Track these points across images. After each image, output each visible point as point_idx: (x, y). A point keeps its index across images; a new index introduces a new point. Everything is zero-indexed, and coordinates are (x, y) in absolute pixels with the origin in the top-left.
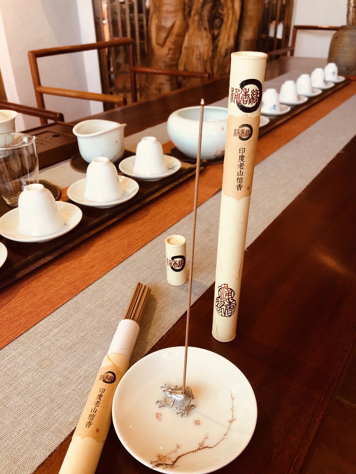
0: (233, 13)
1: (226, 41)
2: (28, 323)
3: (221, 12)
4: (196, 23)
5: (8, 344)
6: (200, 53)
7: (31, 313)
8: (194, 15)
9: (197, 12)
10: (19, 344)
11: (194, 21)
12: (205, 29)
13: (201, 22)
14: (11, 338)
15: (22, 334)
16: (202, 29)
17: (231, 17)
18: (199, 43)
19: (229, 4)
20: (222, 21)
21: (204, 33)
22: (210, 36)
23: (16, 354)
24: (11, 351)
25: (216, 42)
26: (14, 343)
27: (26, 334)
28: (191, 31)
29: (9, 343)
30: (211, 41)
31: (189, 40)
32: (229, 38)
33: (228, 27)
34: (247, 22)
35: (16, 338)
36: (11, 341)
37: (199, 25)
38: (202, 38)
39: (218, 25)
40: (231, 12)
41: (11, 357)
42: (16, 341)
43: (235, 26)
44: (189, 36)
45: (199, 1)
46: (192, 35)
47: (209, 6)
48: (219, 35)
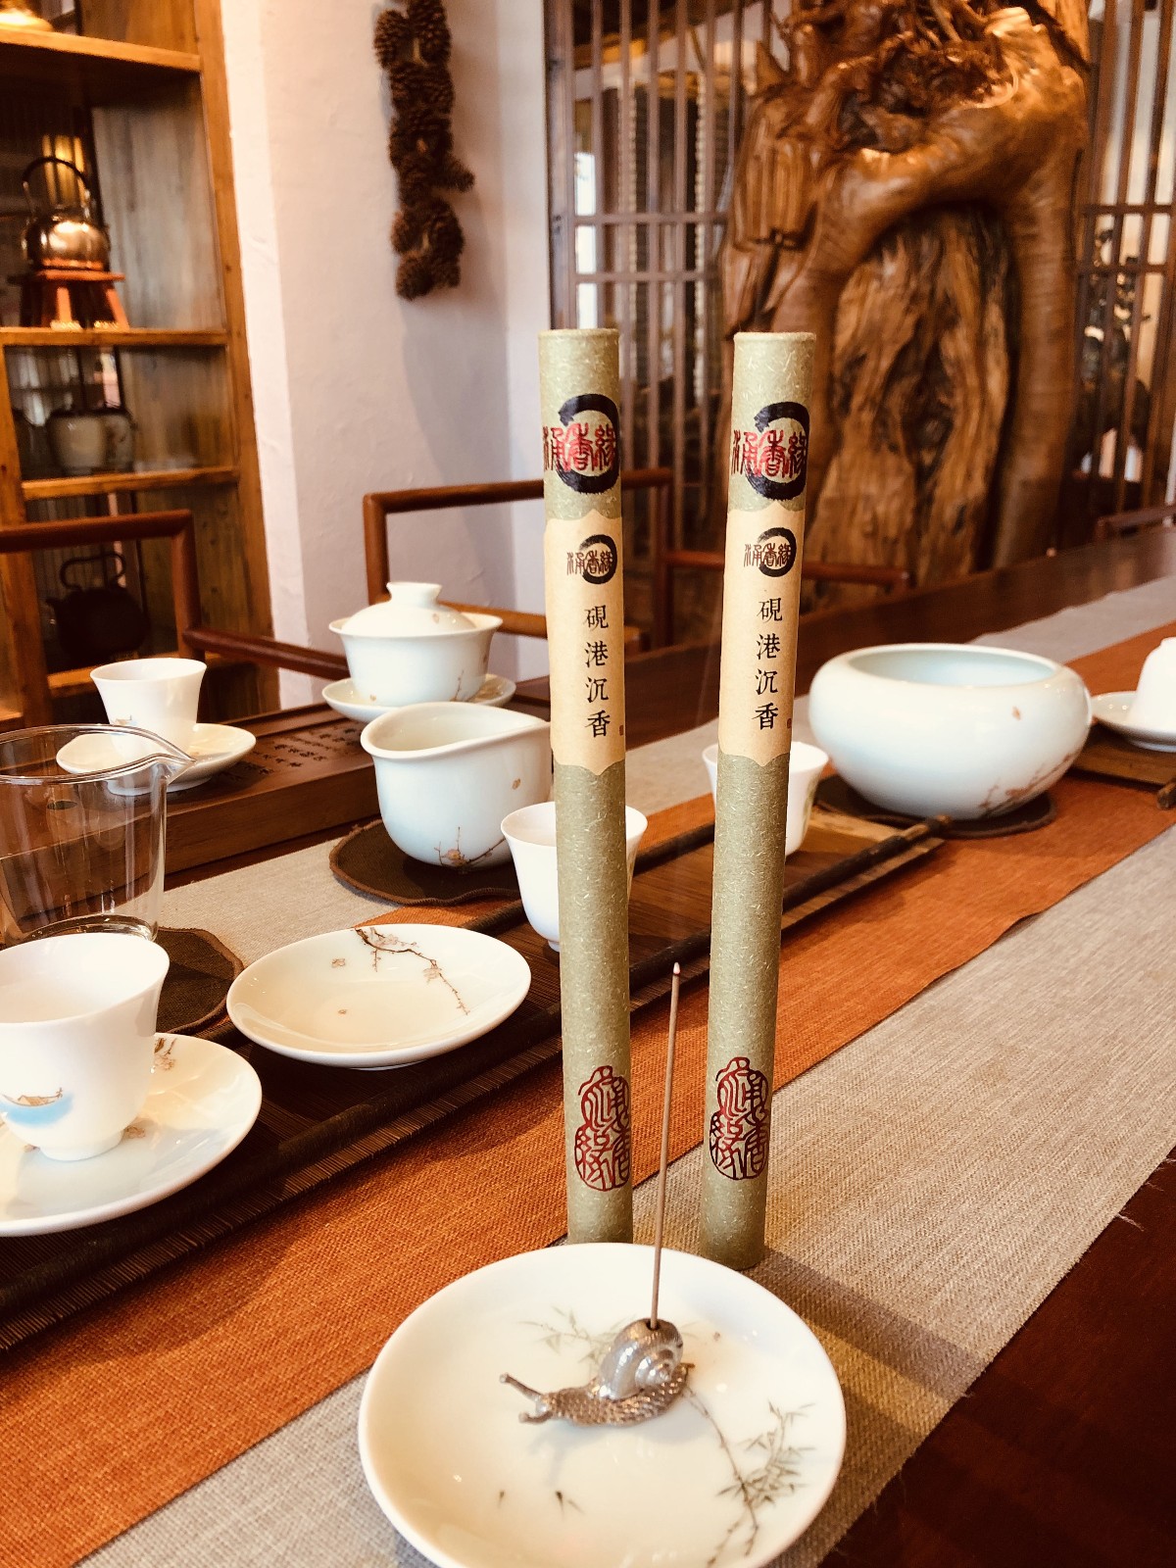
0: (985, 404)
1: (959, 482)
2: (305, 1382)
3: (944, 399)
4: (867, 431)
5: (219, 1469)
6: (875, 518)
7: (319, 1341)
8: (861, 409)
9: (869, 400)
10: (264, 1476)
11: (858, 425)
12: (894, 448)
13: (880, 430)
14: (233, 1441)
15: (278, 1430)
16: (884, 447)
17: (975, 415)
18: (873, 489)
19: (972, 380)
20: (948, 426)
21: (891, 460)
22: (908, 467)
23: (250, 1519)
24: (228, 1501)
25: (929, 485)
26: (242, 1468)
27: (291, 1429)
28: (847, 455)
29: (225, 1466)
30: (912, 482)
31: (840, 479)
32: (969, 476)
33: (968, 442)
35: (254, 1445)
36: (233, 1456)
37: (873, 437)
38: (883, 476)
39: (936, 438)
40: (975, 401)
41: (226, 1528)
42: (253, 1461)
43: (992, 441)
44: (840, 469)
45: (876, 369)
46: (852, 465)
47: (906, 384)
48: (937, 464)
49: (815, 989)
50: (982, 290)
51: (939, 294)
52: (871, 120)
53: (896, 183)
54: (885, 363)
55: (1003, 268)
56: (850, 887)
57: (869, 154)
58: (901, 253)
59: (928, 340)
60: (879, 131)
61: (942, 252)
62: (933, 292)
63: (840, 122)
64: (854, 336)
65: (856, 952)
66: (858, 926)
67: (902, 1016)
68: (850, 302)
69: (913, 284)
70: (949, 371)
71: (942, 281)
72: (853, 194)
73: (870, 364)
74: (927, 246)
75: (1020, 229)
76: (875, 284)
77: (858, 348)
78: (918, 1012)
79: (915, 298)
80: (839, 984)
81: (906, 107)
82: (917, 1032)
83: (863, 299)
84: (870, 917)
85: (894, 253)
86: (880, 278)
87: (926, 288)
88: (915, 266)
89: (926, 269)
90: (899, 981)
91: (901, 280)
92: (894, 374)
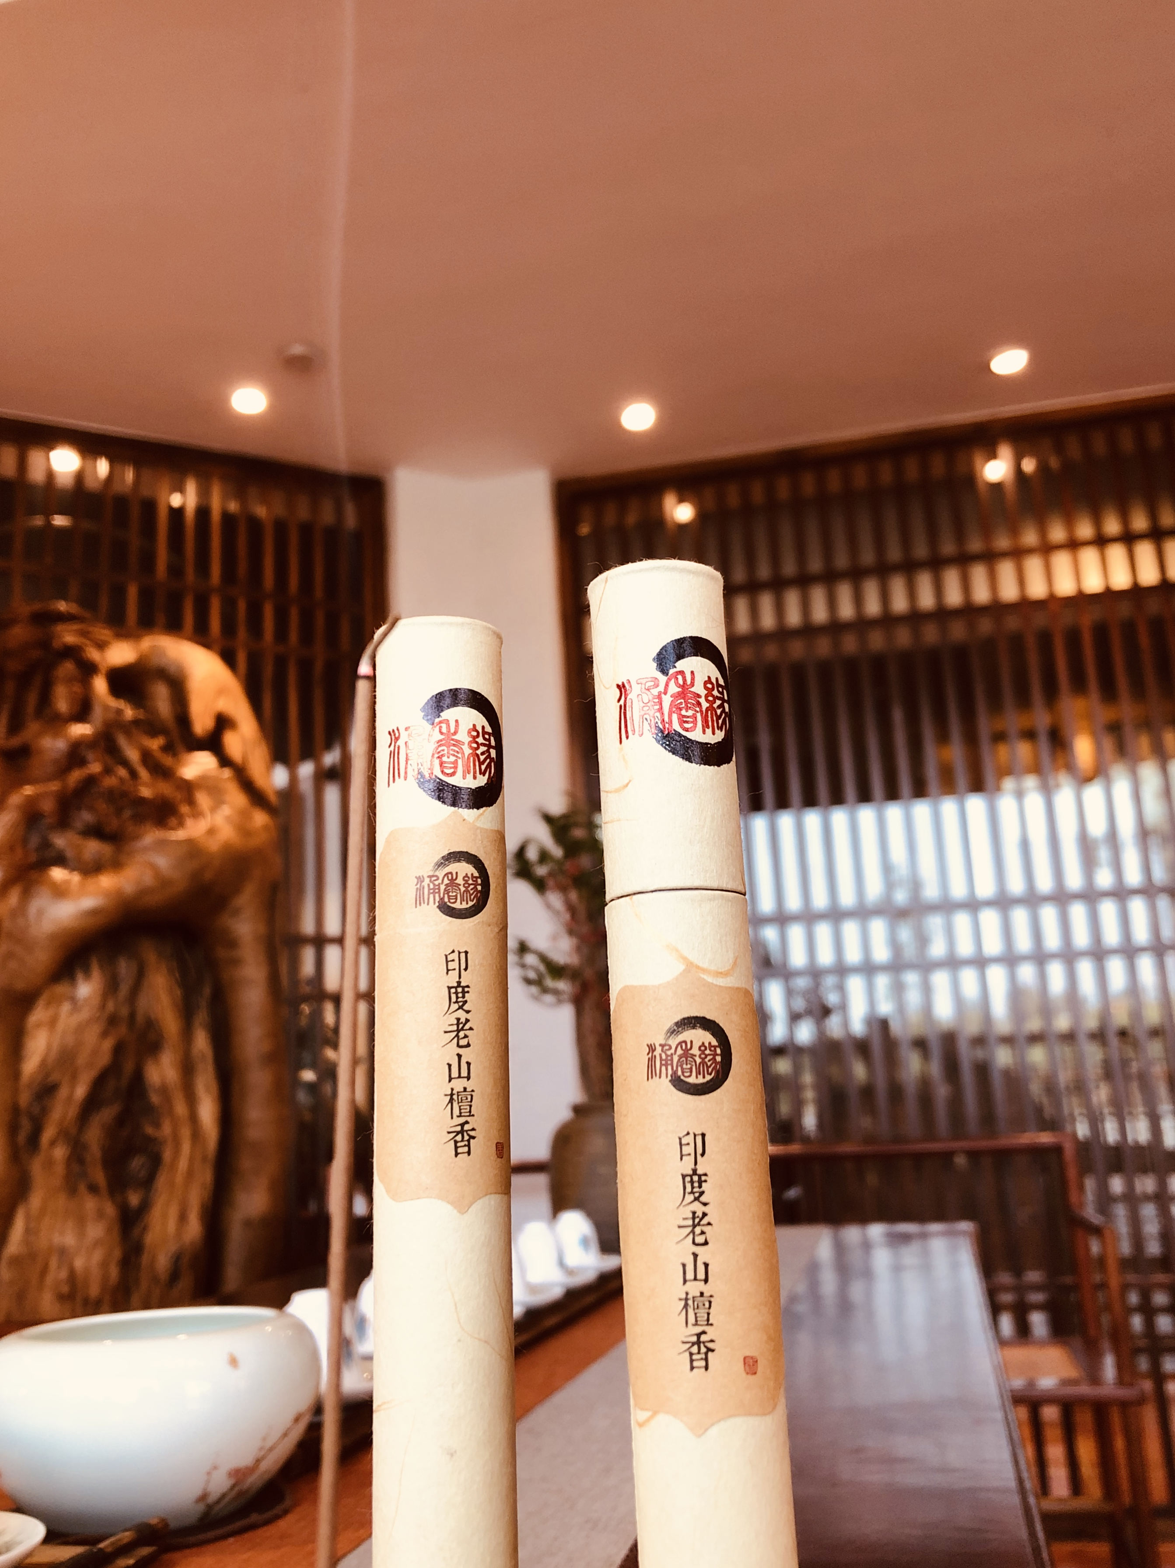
0: (197, 1134)
1: (172, 1225)
3: (149, 1130)
4: (60, 1169)
6: (72, 1275)
8: (53, 1143)
9: (63, 1134)
11: (49, 1163)
12: (93, 1189)
13: (76, 1169)
16: (82, 1188)
17: (186, 1147)
18: (69, 1239)
19: (180, 1109)
20: (155, 1162)
21: (90, 1204)
22: (110, 1210)
25: (136, 1232)
28: (36, 1200)
30: (117, 1228)
31: (28, 1231)
32: (183, 1218)
33: (179, 1178)
34: (246, 1163)
37: (68, 1176)
38: (81, 1222)
39: (143, 1174)
40: (186, 1133)
43: (206, 1176)
44: (28, 1217)
45: (70, 1098)
46: (43, 1211)
47: (107, 1114)
48: (145, 1206)
50: (187, 1014)
51: (140, 1018)
52: (60, 841)
53: (88, 902)
54: (81, 1091)
55: (207, 991)
57: (58, 874)
58: (96, 974)
59: (129, 1067)
60: (69, 854)
61: (140, 975)
62: (132, 1016)
63: (25, 841)
64: (43, 1063)
68: (38, 1025)
69: (110, 1006)
70: (155, 1099)
71: (143, 1003)
72: (40, 913)
73: (63, 1092)
74: (125, 968)
75: (222, 953)
76: (66, 1007)
77: (47, 1075)
79: (112, 1021)
81: (97, 832)
83: (52, 1023)
85: (87, 974)
86: (73, 999)
87: (124, 1012)
88: (111, 986)
89: (124, 989)
91: (96, 1002)
92: (91, 1105)
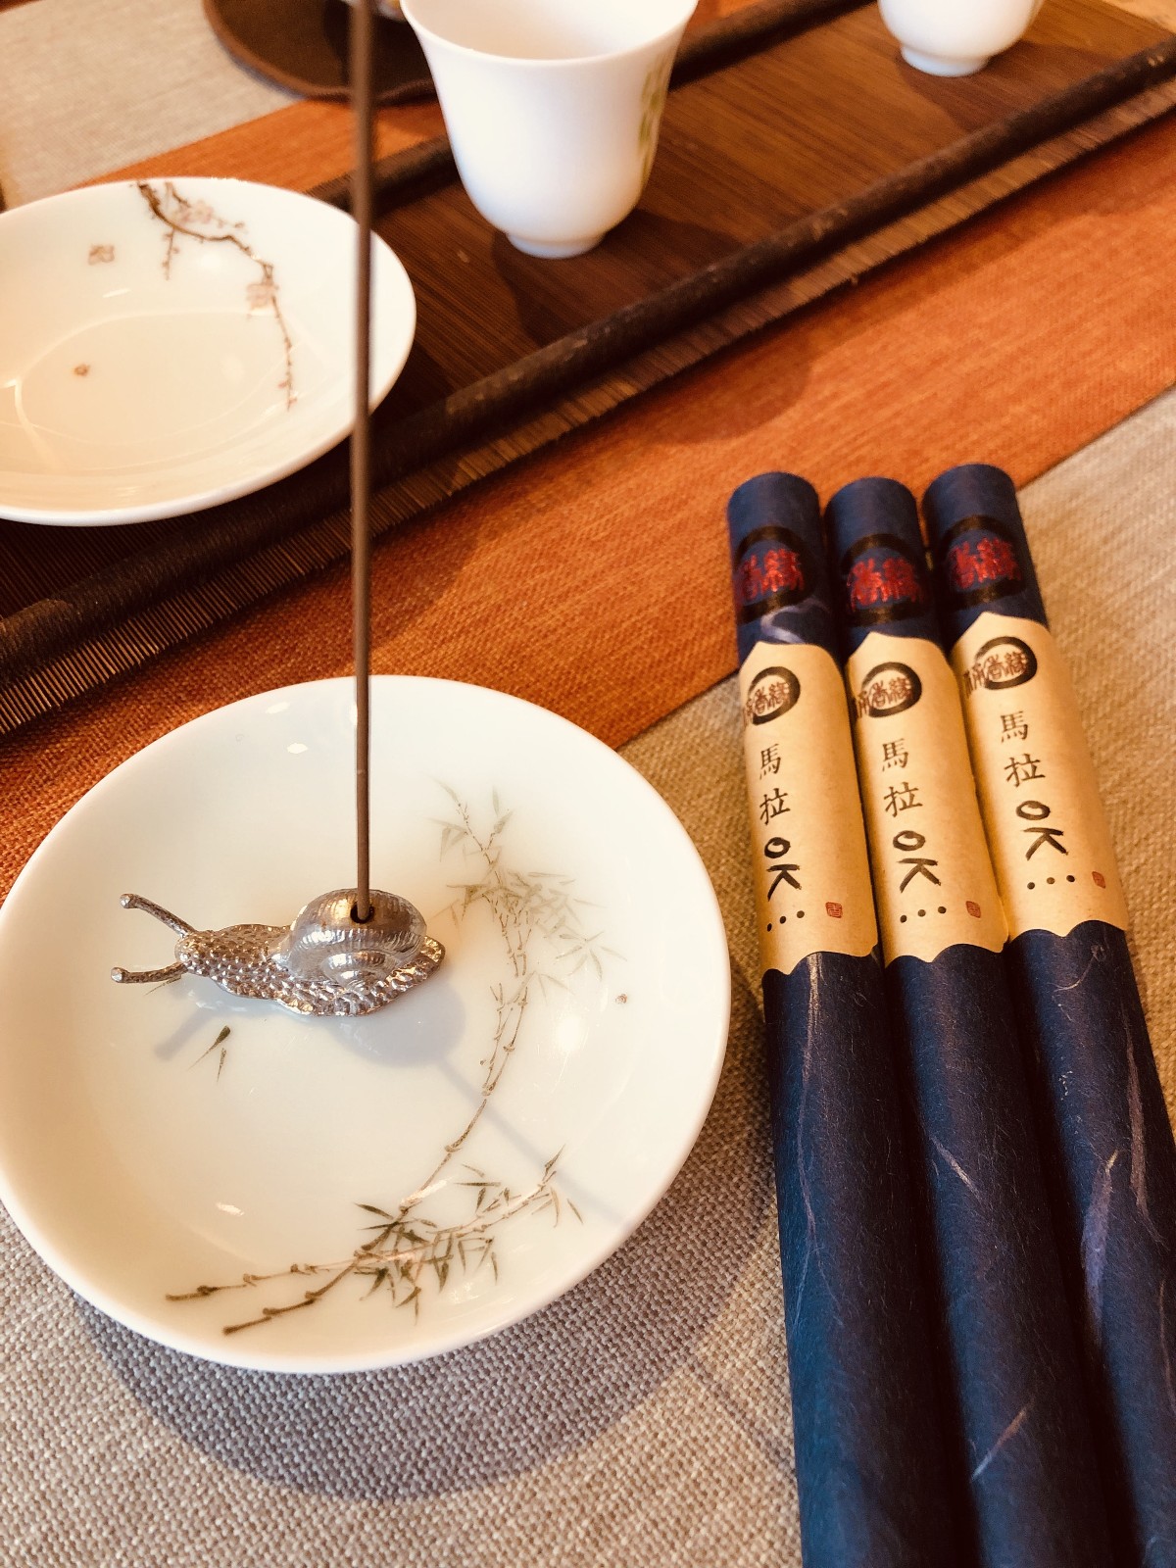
49: (968, 366)
56: (1088, 138)
65: (1061, 286)
66: (1082, 222)
67: (1108, 448)
78: (1140, 442)
80: (1012, 359)
82: (1124, 491)
84: (1110, 203)
90: (1123, 366)
